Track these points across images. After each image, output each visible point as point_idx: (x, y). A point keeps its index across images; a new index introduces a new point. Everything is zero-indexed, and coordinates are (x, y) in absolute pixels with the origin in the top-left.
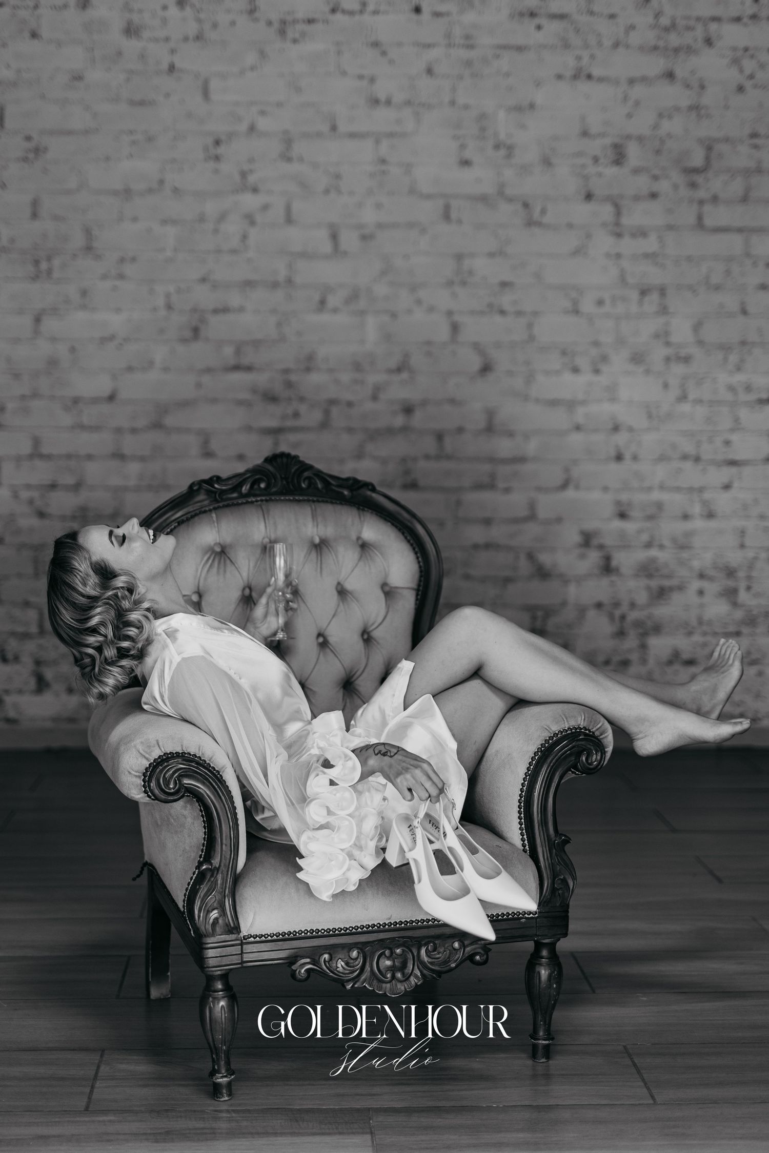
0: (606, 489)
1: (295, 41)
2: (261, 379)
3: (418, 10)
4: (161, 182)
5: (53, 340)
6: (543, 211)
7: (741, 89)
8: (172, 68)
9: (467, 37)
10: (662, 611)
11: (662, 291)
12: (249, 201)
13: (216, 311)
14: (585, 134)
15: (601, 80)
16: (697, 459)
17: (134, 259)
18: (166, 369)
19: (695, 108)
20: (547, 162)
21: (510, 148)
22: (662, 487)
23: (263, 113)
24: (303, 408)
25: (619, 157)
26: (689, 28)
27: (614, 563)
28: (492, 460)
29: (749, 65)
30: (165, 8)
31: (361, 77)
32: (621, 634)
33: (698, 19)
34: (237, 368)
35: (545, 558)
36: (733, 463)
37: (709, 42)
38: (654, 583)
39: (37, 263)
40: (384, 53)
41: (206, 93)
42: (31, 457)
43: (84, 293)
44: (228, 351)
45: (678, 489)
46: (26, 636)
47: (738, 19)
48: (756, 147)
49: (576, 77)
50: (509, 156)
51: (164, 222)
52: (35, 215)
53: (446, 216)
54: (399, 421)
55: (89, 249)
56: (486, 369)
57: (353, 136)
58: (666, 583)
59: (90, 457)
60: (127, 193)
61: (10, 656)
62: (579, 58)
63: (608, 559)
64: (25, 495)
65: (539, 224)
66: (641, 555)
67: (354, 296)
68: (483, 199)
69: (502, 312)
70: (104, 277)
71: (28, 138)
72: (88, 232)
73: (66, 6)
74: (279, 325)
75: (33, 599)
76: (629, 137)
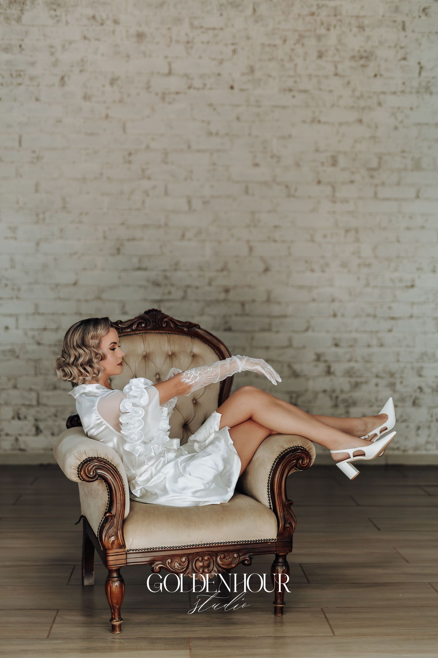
0: (328, 331)
1: (170, 103)
2: (152, 275)
3: (232, 88)
4: (101, 174)
6: (296, 190)
7: (396, 128)
8: (107, 117)
9: (257, 101)
10: (357, 395)
11: (357, 231)
12: (146, 184)
13: (129, 240)
14: (317, 150)
15: (325, 123)
16: (375, 316)
17: (87, 213)
18: (103, 270)
19: (373, 138)
20: (298, 165)
21: (279, 158)
22: (357, 331)
23: (153, 139)
24: (173, 290)
25: (334, 162)
26: (369, 97)
27: (332, 370)
28: (270, 316)
29: (400, 116)
30: (104, 86)
31: (203, 121)
32: (336, 406)
33: (374, 93)
34: (139, 269)
35: (297, 367)
36: (393, 318)
37: (380, 104)
38: (353, 380)
39: (37, 215)
40: (215, 109)
41: (124, 129)
42: (34, 314)
43: (62, 230)
44: (135, 260)
45: (365, 332)
46: (30, 406)
47: (394, 93)
48: (404, 157)
49: (312, 122)
50: (278, 162)
52: (37, 191)
53: (247, 192)
54: (222, 296)
55: (64, 208)
56: (267, 270)
57: (199, 151)
58: (359, 380)
59: (64, 314)
60: (84, 180)
61: (22, 416)
62: (314, 112)
63: (329, 367)
64: (30, 333)
65: (294, 196)
66: (346, 366)
67: (199, 232)
68: (265, 183)
69: (275, 241)
71: (34, 152)
72: (64, 199)
73: (53, 85)
74: (161, 247)
75: (34, 387)
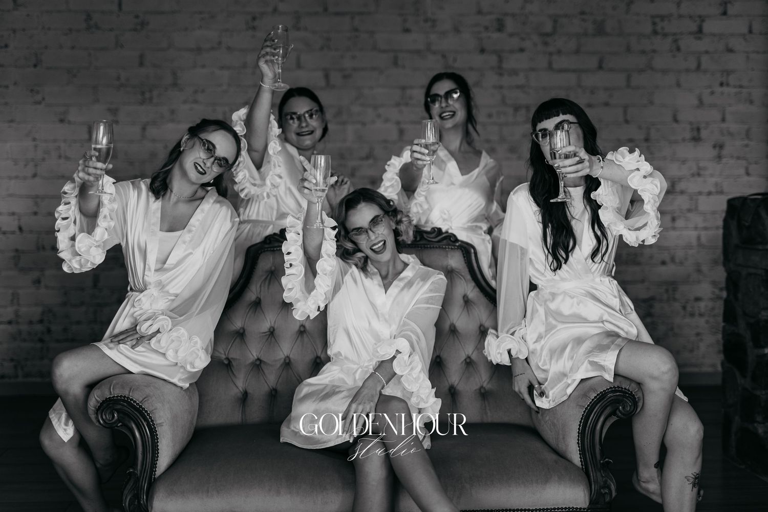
5: (154, 141)
51: (222, 68)
70: (185, 102)
76: (506, 14)
